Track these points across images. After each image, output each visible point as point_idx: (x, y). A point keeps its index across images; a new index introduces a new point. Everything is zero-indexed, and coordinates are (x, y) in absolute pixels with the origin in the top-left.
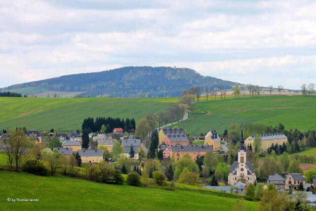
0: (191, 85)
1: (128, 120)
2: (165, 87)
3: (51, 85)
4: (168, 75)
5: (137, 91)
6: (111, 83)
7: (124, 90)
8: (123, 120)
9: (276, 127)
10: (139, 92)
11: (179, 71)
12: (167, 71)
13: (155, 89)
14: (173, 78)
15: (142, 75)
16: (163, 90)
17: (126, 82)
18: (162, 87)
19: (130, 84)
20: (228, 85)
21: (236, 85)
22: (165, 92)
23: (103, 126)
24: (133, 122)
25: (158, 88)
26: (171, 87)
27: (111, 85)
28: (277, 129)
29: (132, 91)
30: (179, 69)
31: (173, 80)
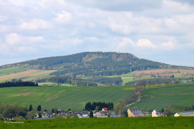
0: (131, 65)
1: (109, 103)
2: (113, 67)
3: (32, 66)
4: (114, 57)
5: (93, 70)
6: (74, 64)
7: (84, 70)
8: (107, 103)
9: (190, 107)
10: (94, 71)
11: (121, 55)
12: (113, 55)
13: (105, 69)
14: (118, 60)
15: (96, 58)
16: (112, 69)
17: (85, 64)
18: (110, 67)
19: (88, 64)
20: (157, 65)
21: (162, 65)
22: (113, 70)
23: (97, 107)
24: (112, 104)
25: (108, 68)
26: (117, 67)
27: (74, 66)
28: (191, 108)
29: (89, 70)
30: (122, 54)
31: (118, 62)
